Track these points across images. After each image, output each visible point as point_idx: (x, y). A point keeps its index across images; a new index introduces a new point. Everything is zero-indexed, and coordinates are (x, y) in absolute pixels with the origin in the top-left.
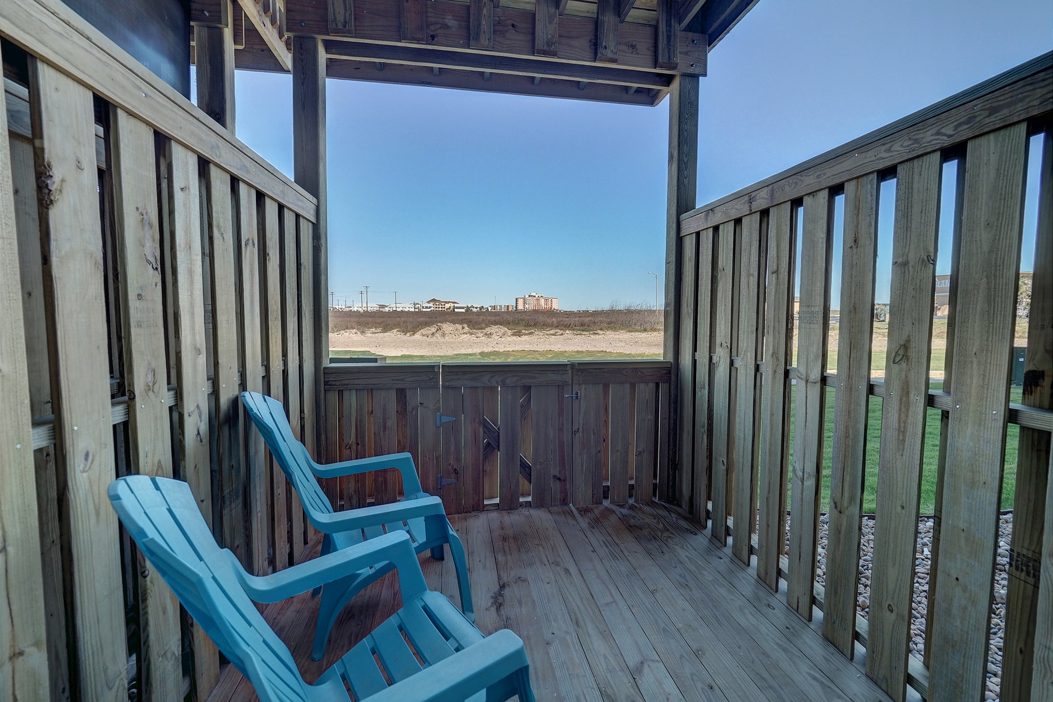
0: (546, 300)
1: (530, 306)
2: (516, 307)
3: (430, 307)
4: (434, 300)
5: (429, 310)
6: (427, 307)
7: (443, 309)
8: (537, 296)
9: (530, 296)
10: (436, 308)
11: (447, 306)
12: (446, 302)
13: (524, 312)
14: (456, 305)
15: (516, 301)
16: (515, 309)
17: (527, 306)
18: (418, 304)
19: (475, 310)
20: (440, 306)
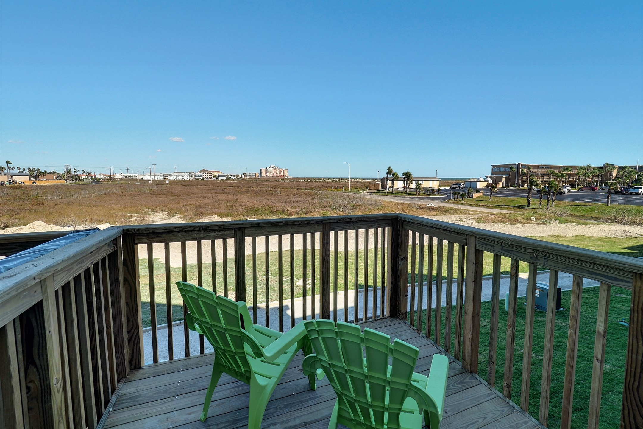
0: (280, 170)
1: (270, 175)
2: (261, 175)
3: (201, 176)
4: (203, 170)
5: (200, 178)
6: (199, 176)
7: (211, 177)
8: (274, 168)
9: (269, 168)
10: (206, 176)
11: (213, 174)
12: (214, 172)
13: (266, 179)
14: (220, 174)
15: (261, 171)
16: (260, 176)
17: (268, 174)
18: (192, 172)
19: (233, 178)
20: (209, 175)
